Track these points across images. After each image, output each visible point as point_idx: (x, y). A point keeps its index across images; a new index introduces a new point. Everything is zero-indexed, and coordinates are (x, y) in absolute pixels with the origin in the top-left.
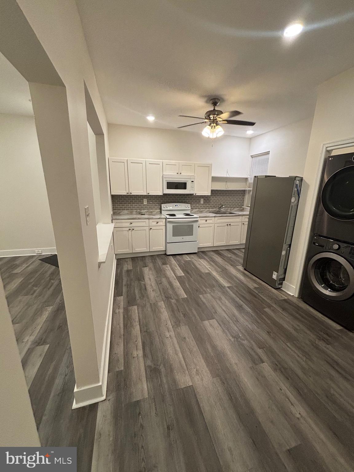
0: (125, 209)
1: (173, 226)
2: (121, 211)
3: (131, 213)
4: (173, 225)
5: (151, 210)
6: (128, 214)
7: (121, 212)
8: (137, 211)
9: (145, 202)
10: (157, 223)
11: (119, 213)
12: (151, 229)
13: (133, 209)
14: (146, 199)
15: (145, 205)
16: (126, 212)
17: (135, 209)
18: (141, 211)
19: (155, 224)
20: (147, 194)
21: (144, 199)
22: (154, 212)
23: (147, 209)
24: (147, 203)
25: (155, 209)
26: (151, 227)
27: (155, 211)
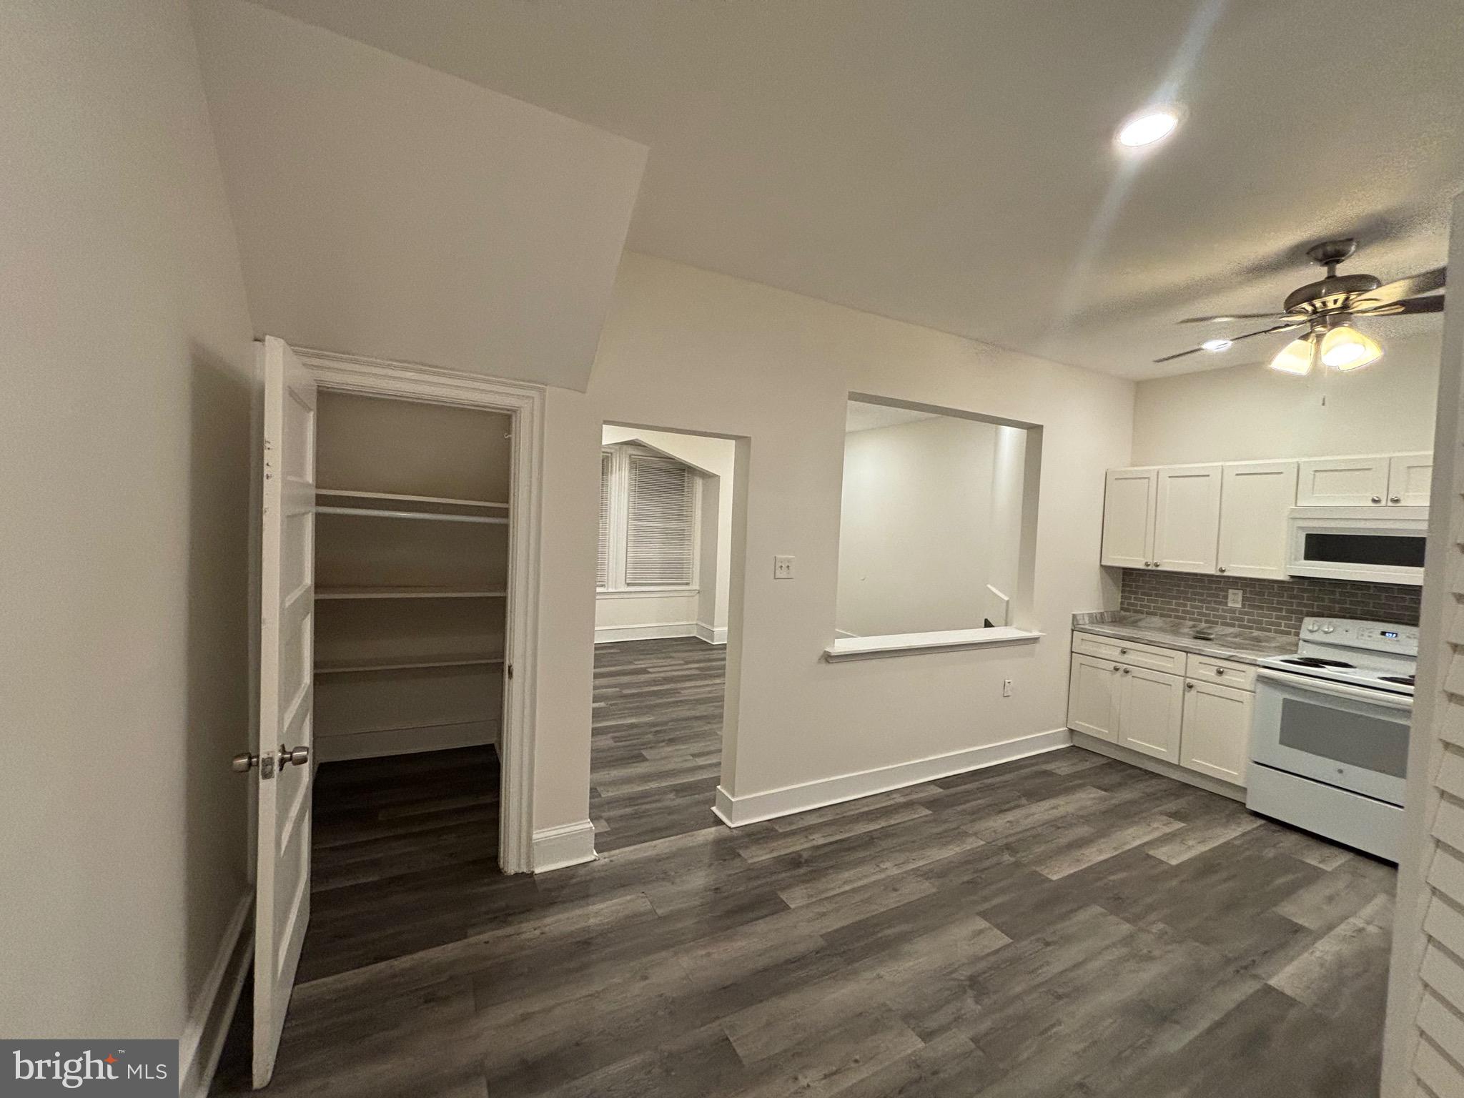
0: (1155, 614)
1: (1285, 700)
2: (1145, 616)
3: (1175, 630)
4: (1288, 697)
5: (1256, 633)
6: (1161, 630)
7: (1140, 620)
8: (1194, 626)
9: (1235, 600)
10: (1220, 673)
11: (1136, 621)
12: (1190, 687)
13: (1184, 618)
14: (1240, 593)
15: (1233, 611)
16: (1157, 621)
17: (1191, 619)
18: (1210, 627)
19: (1210, 674)
20: (1219, 573)
21: (1230, 591)
22: (1266, 641)
23: (1240, 626)
24: (1243, 605)
25: (1276, 632)
26: (1193, 682)
27: (1274, 638)
